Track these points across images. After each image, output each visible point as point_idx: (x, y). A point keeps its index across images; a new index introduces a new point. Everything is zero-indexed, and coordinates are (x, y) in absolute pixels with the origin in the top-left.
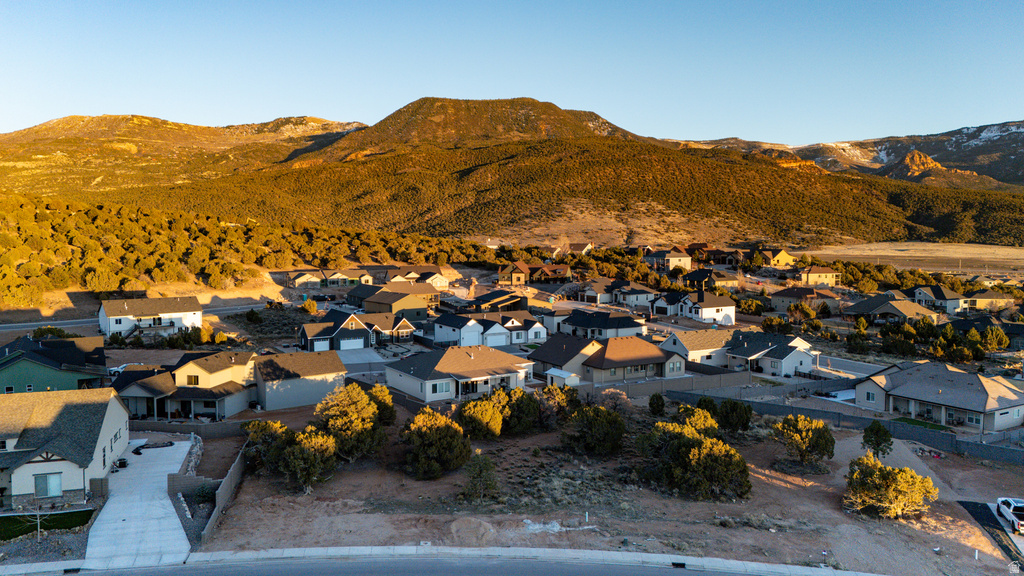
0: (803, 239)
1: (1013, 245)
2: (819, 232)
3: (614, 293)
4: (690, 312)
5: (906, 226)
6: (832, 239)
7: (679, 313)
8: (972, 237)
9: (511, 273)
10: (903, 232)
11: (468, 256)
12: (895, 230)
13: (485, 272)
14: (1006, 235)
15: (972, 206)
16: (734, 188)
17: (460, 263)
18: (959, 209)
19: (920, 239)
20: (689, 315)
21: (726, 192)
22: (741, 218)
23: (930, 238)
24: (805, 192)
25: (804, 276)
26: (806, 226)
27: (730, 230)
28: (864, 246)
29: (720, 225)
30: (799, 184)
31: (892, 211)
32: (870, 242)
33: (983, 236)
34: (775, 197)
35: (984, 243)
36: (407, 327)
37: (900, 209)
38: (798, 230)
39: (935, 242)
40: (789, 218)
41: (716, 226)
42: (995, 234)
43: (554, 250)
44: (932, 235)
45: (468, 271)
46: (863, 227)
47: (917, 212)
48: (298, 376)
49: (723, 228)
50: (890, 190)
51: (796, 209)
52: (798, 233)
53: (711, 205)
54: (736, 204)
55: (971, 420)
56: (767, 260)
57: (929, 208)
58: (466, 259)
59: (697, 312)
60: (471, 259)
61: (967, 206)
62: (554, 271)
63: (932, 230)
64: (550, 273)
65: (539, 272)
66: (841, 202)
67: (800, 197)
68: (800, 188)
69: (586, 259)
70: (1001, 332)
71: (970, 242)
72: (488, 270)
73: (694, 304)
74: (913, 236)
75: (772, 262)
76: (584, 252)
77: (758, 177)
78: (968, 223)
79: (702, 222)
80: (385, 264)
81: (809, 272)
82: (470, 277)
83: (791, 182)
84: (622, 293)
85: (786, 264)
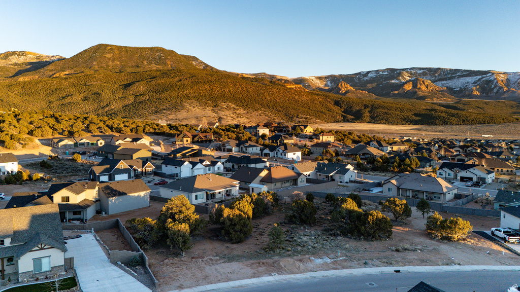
0: (299, 121)
1: (385, 124)
2: (306, 118)
3: (241, 146)
4: (281, 155)
5: (342, 115)
6: (312, 121)
7: (276, 156)
8: (369, 120)
9: (183, 138)
10: (341, 118)
11: (155, 129)
12: (338, 117)
13: (166, 138)
14: (382, 119)
15: (368, 107)
16: (267, 97)
17: (150, 133)
18: (363, 108)
19: (348, 121)
20: (281, 157)
21: (264, 99)
22: (272, 111)
23: (352, 121)
24: (299, 99)
25: (321, 137)
26: (300, 115)
27: (267, 117)
28: (326, 125)
29: (262, 115)
30: (296, 95)
31: (336, 109)
32: (328, 123)
33: (374, 120)
35: (374, 123)
36: (150, 167)
37: (339, 108)
38: (297, 117)
39: (354, 122)
40: (293, 112)
41: (260, 115)
42: (378, 119)
43: (198, 126)
44: (353, 119)
45: (156, 137)
46: (324, 116)
47: (346, 109)
48: (126, 194)
50: (335, 99)
51: (296, 107)
52: (297, 119)
53: (257, 105)
54: (268, 104)
55: (435, 197)
56: (302, 131)
57: (351, 107)
58: (153, 131)
59: (285, 155)
60: (157, 131)
61: (366, 106)
62: (206, 137)
63: (353, 117)
64: (203, 138)
65: (198, 137)
66: (315, 104)
67: (297, 101)
68: (297, 97)
69: (217, 130)
70: (417, 160)
71: (368, 122)
72: (167, 136)
73: (283, 151)
74: (345, 120)
75: (304, 131)
76: (215, 127)
77: (278, 92)
78: (367, 114)
79: (253, 113)
80: (107, 134)
81: (323, 135)
82: (158, 140)
84: (245, 147)
85: (310, 132)
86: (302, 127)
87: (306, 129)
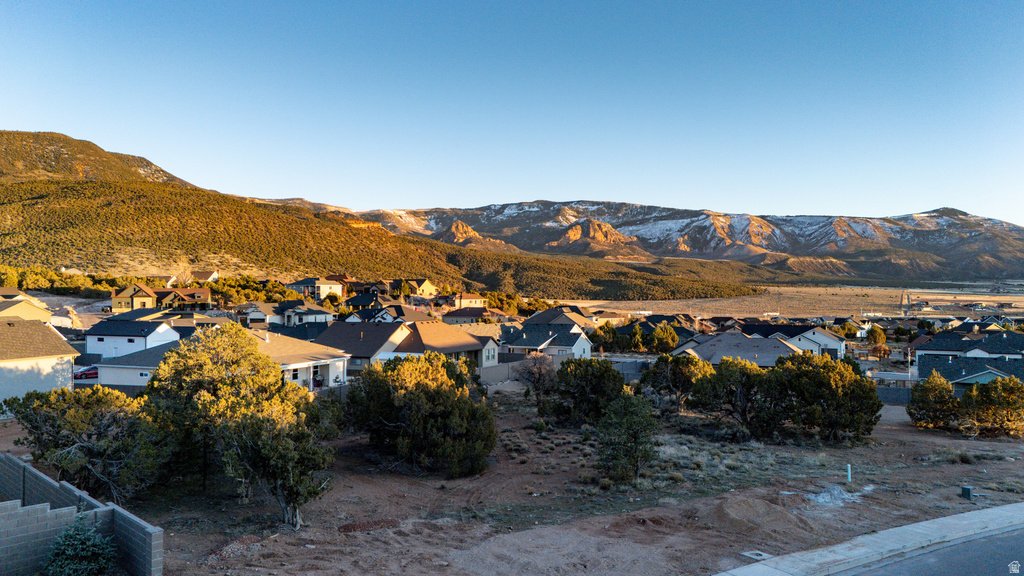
3: (287, 313)
9: (132, 297)
11: (52, 281)
12: (456, 286)
13: (80, 300)
15: (510, 267)
16: (311, 243)
17: (39, 290)
18: (501, 269)
24: (378, 250)
25: (457, 302)
30: (372, 242)
31: (450, 269)
33: (522, 290)
34: (351, 254)
37: (457, 268)
43: (168, 279)
44: (483, 289)
45: (55, 299)
47: (470, 271)
50: (448, 251)
56: (413, 290)
57: (479, 267)
58: (48, 285)
60: (57, 285)
61: (506, 266)
62: (192, 296)
63: (483, 286)
64: (186, 298)
65: (171, 296)
67: (374, 254)
68: (373, 246)
69: (219, 287)
72: (86, 297)
75: (418, 292)
76: (210, 280)
77: (333, 234)
78: (509, 281)
81: (461, 297)
82: (61, 306)
83: (365, 240)
84: (297, 314)
85: (431, 294)
86: (414, 284)
87: (421, 288)
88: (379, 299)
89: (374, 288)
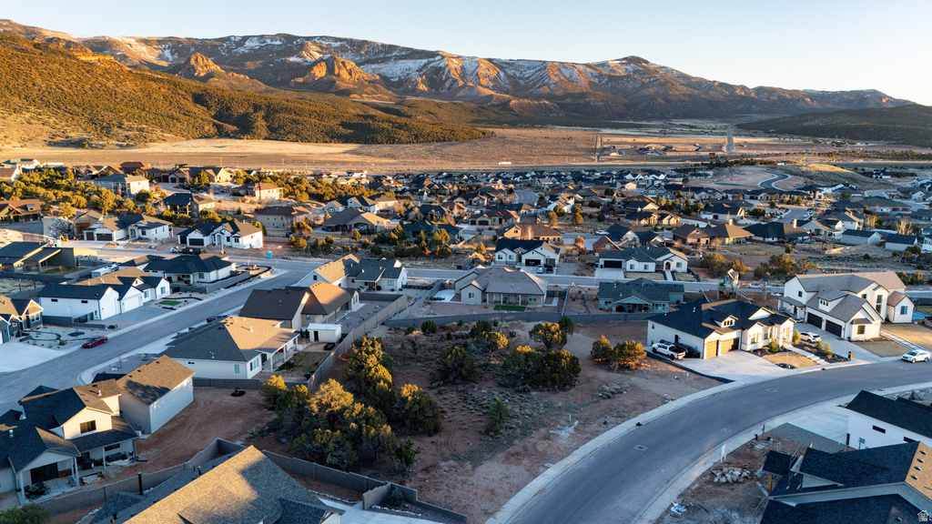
0: (127, 137)
1: (297, 141)
2: (141, 130)
3: (130, 228)
4: (228, 239)
5: (214, 124)
6: (154, 137)
8: (267, 135)
10: (213, 130)
12: (206, 128)
14: (290, 133)
15: (260, 108)
16: (39, 81)
18: (251, 110)
19: (227, 136)
20: (228, 244)
21: (30, 85)
22: (56, 114)
23: (235, 136)
24: (117, 89)
25: (257, 192)
26: (126, 123)
27: (46, 127)
28: (185, 143)
29: (33, 121)
30: (108, 80)
31: (198, 110)
32: (188, 139)
33: (275, 133)
35: (276, 140)
37: (205, 109)
38: (120, 127)
39: (241, 139)
40: (108, 116)
41: (30, 123)
42: (282, 132)
44: (235, 132)
46: (178, 125)
47: (219, 112)
49: (37, 126)
50: (194, 90)
51: (112, 106)
52: (120, 131)
53: (16, 99)
54: (44, 98)
56: (211, 178)
57: (228, 108)
59: (237, 241)
61: (257, 108)
63: (236, 128)
64: (19, 210)
66: (153, 100)
67: (113, 94)
68: (110, 84)
69: (29, 187)
71: (266, 139)
74: (222, 134)
75: (216, 180)
77: (63, 72)
78: (261, 123)
79: (11, 118)
81: (259, 187)
83: (100, 78)
85: (227, 181)
87: (218, 176)
88: (194, 199)
89: (172, 176)
